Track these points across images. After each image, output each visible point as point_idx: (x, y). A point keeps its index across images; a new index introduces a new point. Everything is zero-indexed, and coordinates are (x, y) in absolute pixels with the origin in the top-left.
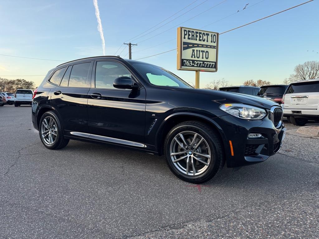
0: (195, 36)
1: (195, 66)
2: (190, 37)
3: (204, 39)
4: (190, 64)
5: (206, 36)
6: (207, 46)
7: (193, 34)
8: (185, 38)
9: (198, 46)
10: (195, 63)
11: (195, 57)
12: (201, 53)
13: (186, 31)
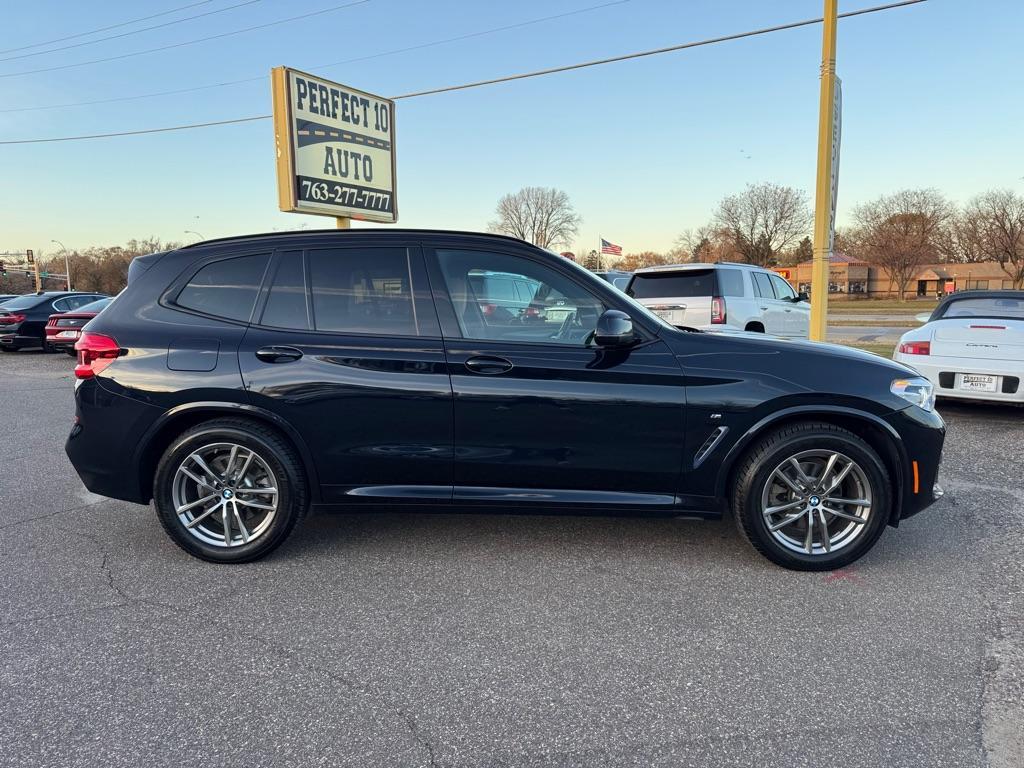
0: (330, 102)
1: (337, 200)
2: (317, 104)
3: (356, 117)
4: (323, 195)
5: (362, 107)
6: (366, 141)
7: (324, 97)
8: (300, 106)
9: (340, 139)
10: (337, 190)
11: (334, 173)
12: (351, 161)
13: (303, 82)
